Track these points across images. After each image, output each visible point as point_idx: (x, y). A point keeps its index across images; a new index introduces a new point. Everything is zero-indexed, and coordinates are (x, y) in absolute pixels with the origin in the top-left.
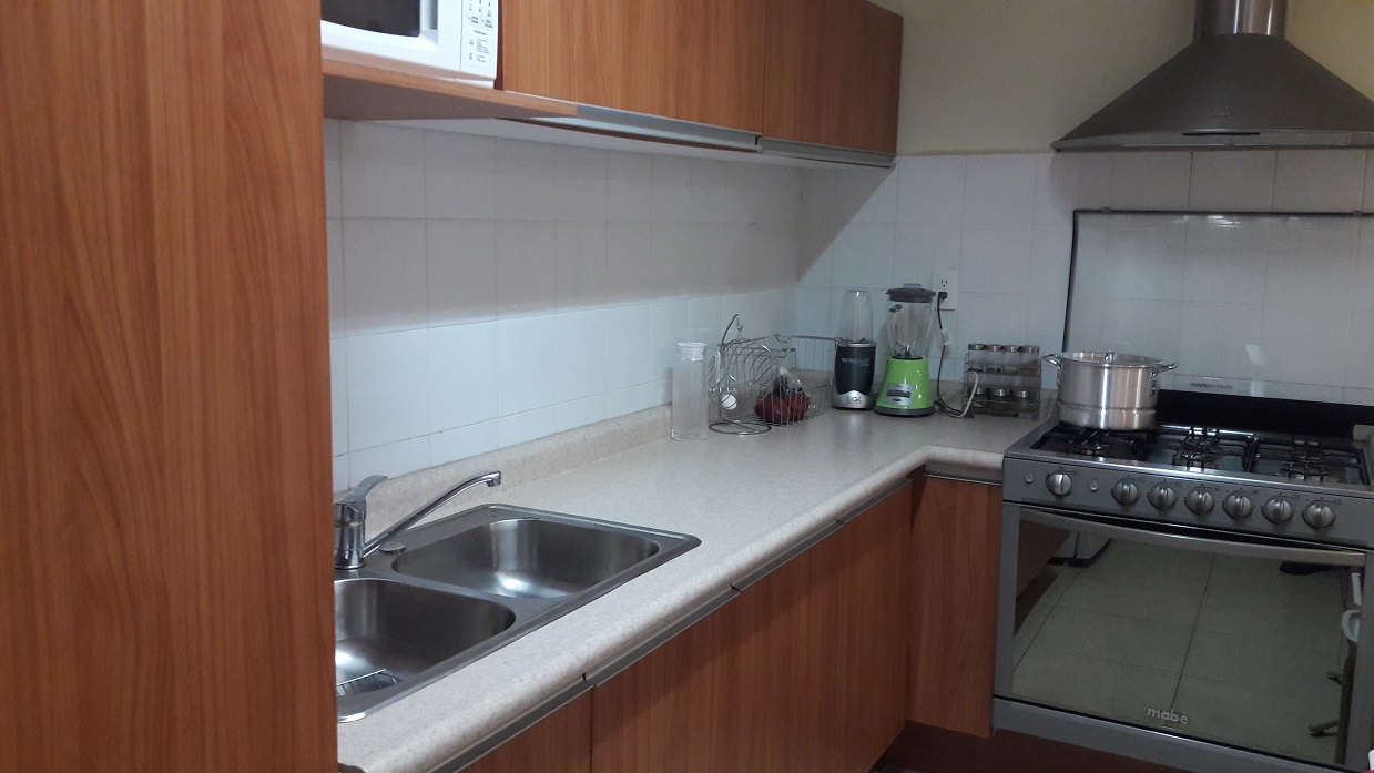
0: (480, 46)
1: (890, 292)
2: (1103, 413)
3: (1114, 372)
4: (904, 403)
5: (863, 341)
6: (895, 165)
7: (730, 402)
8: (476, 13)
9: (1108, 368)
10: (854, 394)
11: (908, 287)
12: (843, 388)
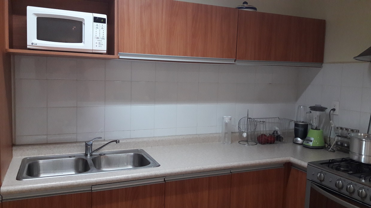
0: (99, 43)
1: (310, 107)
2: (363, 157)
3: (367, 142)
4: (311, 144)
5: (303, 122)
6: (322, 66)
7: (245, 135)
8: (98, 36)
9: (365, 141)
10: (299, 139)
11: (316, 106)
12: (296, 136)
